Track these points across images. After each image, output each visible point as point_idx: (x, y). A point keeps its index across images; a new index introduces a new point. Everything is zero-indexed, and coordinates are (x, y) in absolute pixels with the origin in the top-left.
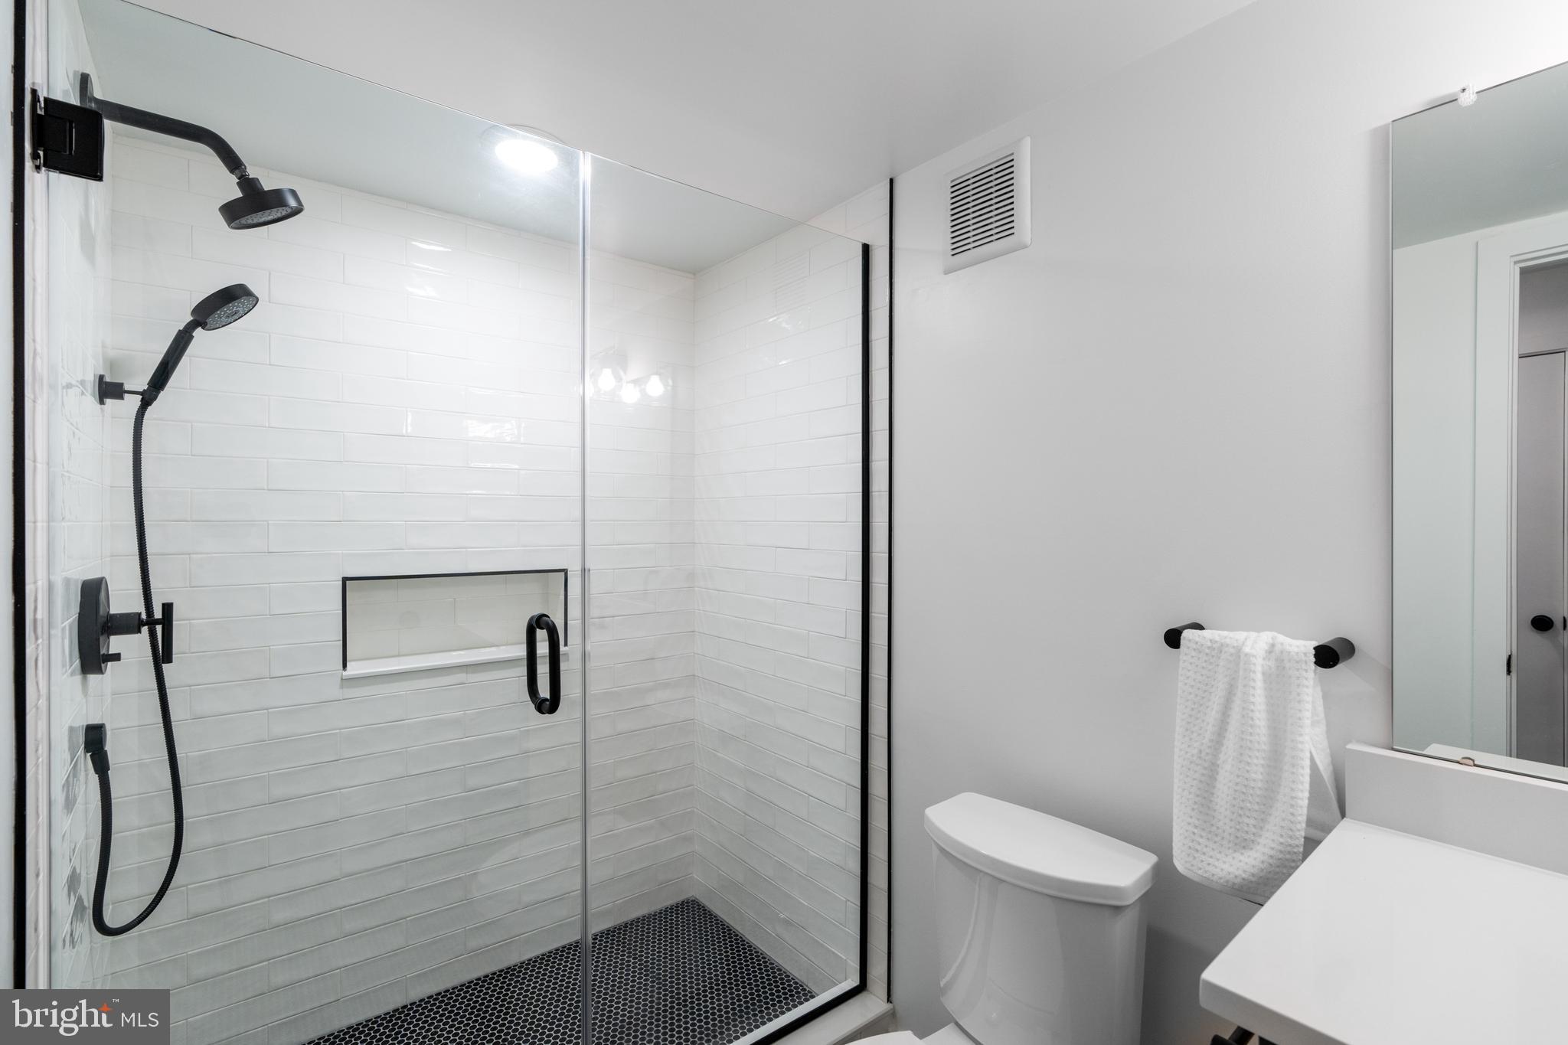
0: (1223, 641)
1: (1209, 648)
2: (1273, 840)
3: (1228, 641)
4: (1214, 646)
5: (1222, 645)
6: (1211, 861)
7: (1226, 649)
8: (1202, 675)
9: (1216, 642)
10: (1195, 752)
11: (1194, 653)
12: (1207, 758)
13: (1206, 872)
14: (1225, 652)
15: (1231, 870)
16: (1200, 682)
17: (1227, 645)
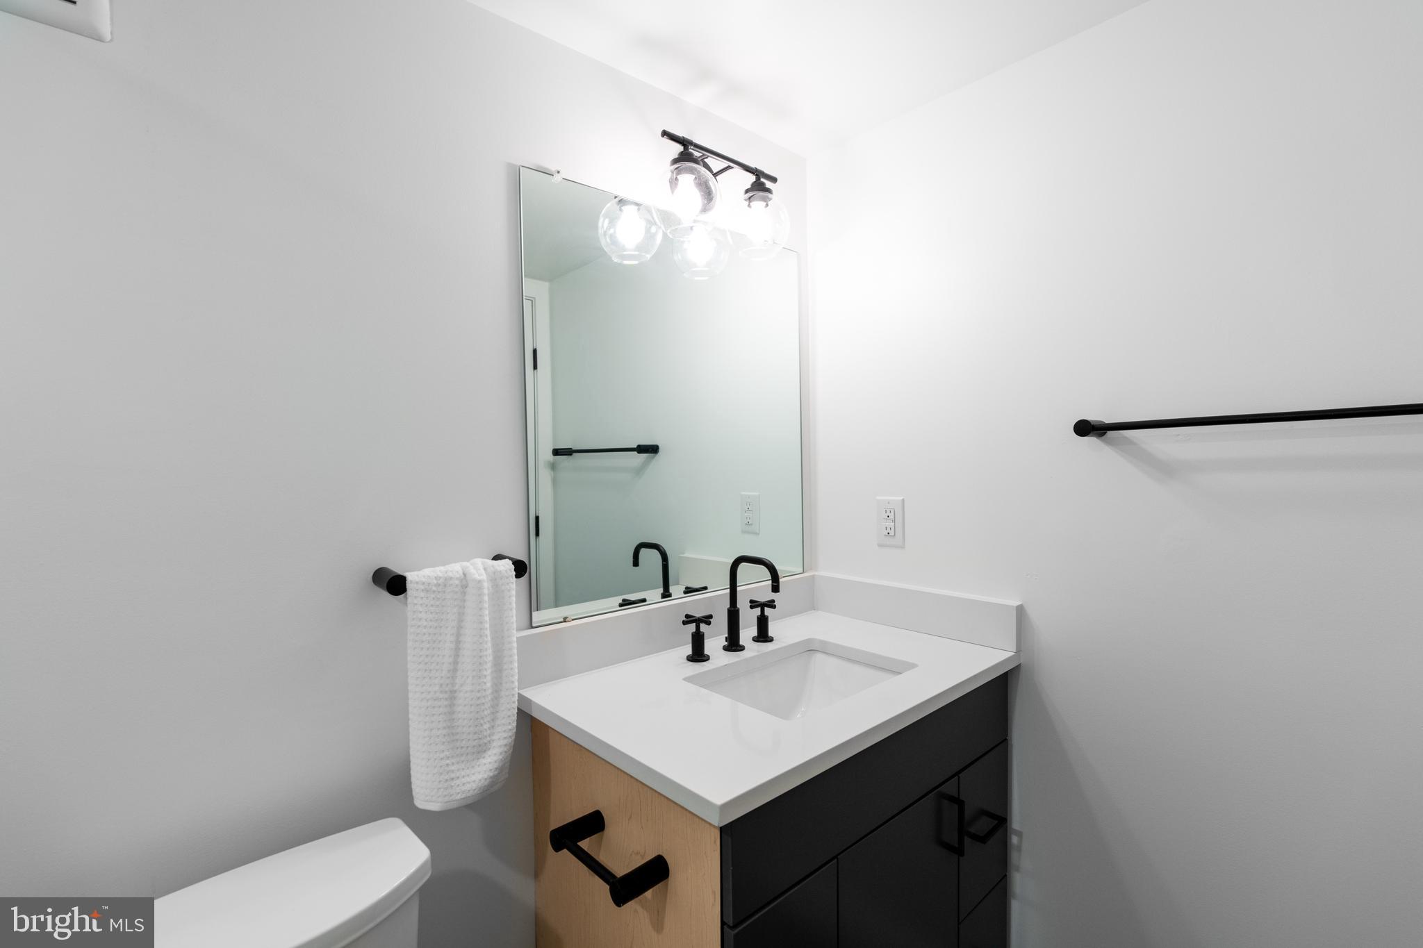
0: (446, 575)
1: (435, 585)
2: (505, 731)
3: (450, 574)
4: (439, 582)
5: (446, 580)
6: (464, 780)
7: (451, 582)
8: (431, 613)
9: (440, 578)
10: (437, 688)
11: (422, 595)
12: (447, 689)
13: (463, 792)
14: (450, 585)
15: (480, 776)
16: (431, 620)
17: (451, 578)
